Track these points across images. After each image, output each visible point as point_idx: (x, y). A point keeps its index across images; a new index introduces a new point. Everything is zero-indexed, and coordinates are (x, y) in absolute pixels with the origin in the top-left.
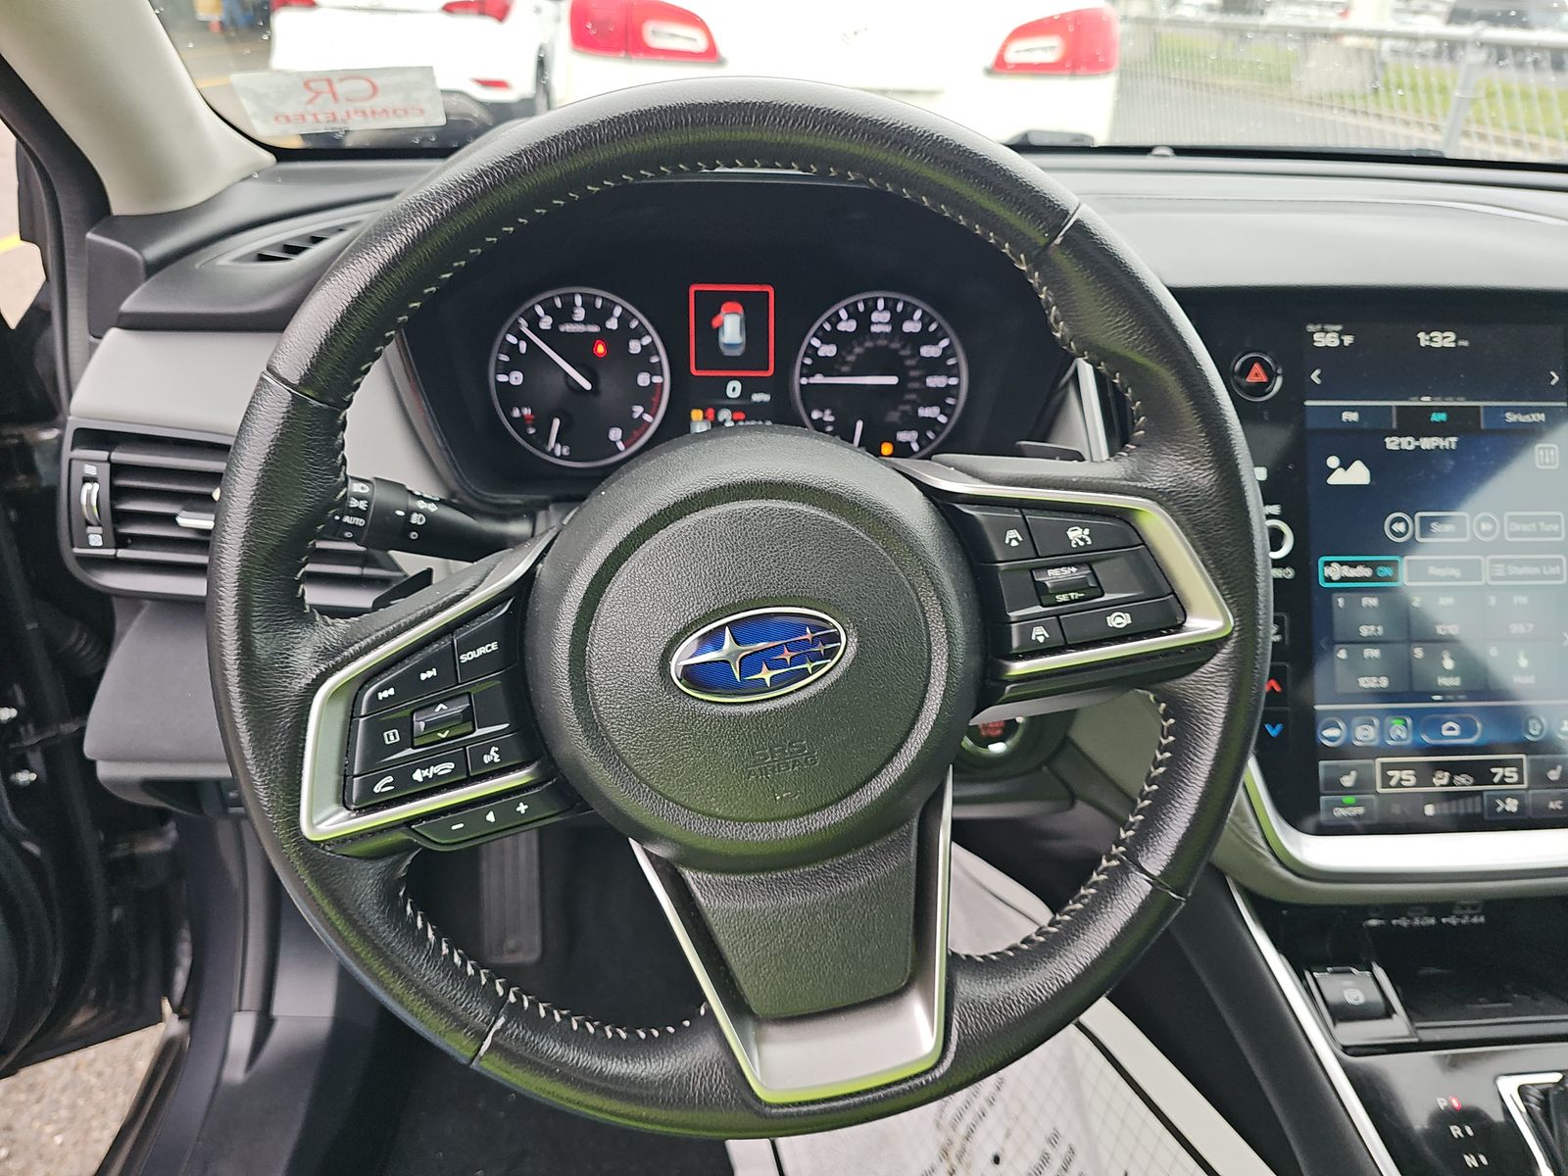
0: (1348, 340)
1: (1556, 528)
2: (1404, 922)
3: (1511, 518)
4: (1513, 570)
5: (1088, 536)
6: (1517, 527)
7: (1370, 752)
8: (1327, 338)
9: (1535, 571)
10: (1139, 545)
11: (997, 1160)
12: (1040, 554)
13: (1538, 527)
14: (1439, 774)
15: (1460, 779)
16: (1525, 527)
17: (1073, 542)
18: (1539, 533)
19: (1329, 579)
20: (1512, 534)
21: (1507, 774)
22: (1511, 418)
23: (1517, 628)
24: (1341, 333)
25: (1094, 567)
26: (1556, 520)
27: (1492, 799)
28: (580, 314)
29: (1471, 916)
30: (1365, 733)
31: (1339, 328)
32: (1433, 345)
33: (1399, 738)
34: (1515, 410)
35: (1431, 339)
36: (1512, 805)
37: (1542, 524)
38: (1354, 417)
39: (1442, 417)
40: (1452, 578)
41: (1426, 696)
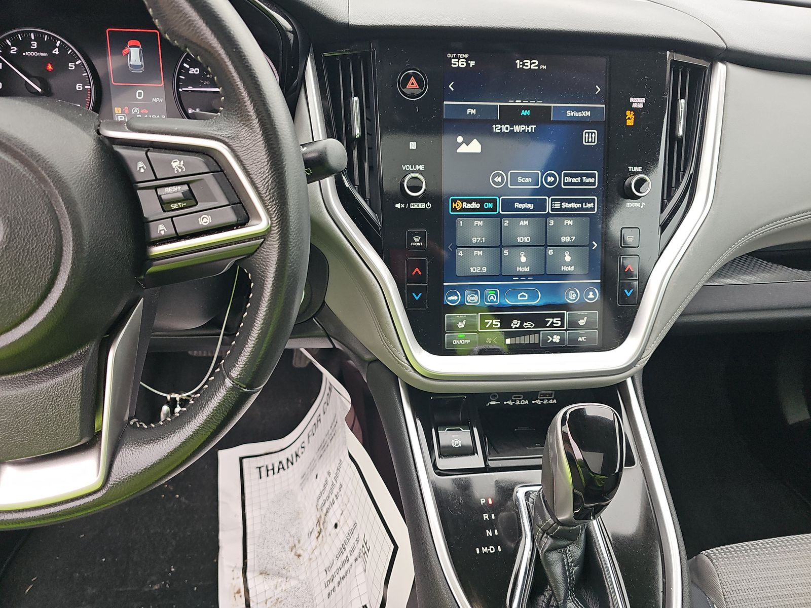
0: (472, 63)
1: (592, 180)
2: (510, 403)
3: (566, 175)
4: (565, 205)
5: (183, 165)
6: (569, 180)
7: (475, 309)
8: (459, 63)
9: (579, 205)
10: (219, 172)
11: (336, 526)
12: (158, 178)
13: (582, 180)
14: (515, 322)
15: (527, 324)
16: (574, 180)
17: (176, 170)
18: (582, 183)
19: (454, 210)
20: (565, 184)
21: (555, 322)
22: (570, 114)
23: (565, 239)
24: (467, 60)
25: (190, 185)
26: (592, 176)
27: (545, 335)
28: (35, 45)
29: (549, 400)
30: (472, 298)
31: (467, 56)
32: (525, 67)
33: (492, 301)
34: (573, 109)
35: (523, 65)
36: (556, 339)
37: (584, 178)
38: (473, 112)
39: (527, 113)
40: (529, 210)
41: (509, 278)
